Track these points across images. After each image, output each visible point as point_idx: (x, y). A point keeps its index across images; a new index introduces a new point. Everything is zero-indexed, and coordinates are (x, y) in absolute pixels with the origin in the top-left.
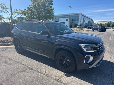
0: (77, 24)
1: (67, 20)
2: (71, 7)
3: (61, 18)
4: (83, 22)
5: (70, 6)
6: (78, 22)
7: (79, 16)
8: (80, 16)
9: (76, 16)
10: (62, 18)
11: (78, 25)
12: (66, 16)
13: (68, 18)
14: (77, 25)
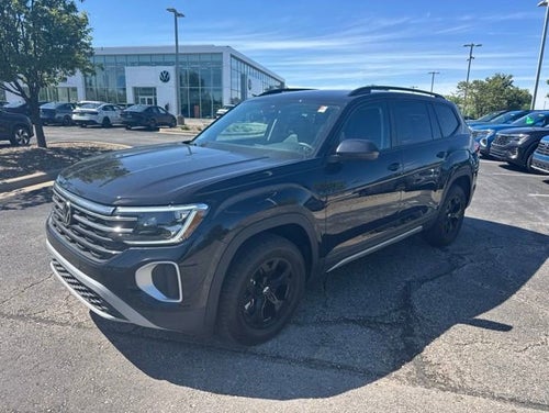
0: (217, 99)
1: (165, 78)
2: (177, 15)
3: (133, 64)
4: (244, 93)
5: (174, 11)
6: (221, 90)
7: (221, 63)
8: (226, 60)
9: (208, 58)
10: (141, 64)
11: (219, 104)
12: (160, 59)
13: (171, 70)
14: (215, 103)
